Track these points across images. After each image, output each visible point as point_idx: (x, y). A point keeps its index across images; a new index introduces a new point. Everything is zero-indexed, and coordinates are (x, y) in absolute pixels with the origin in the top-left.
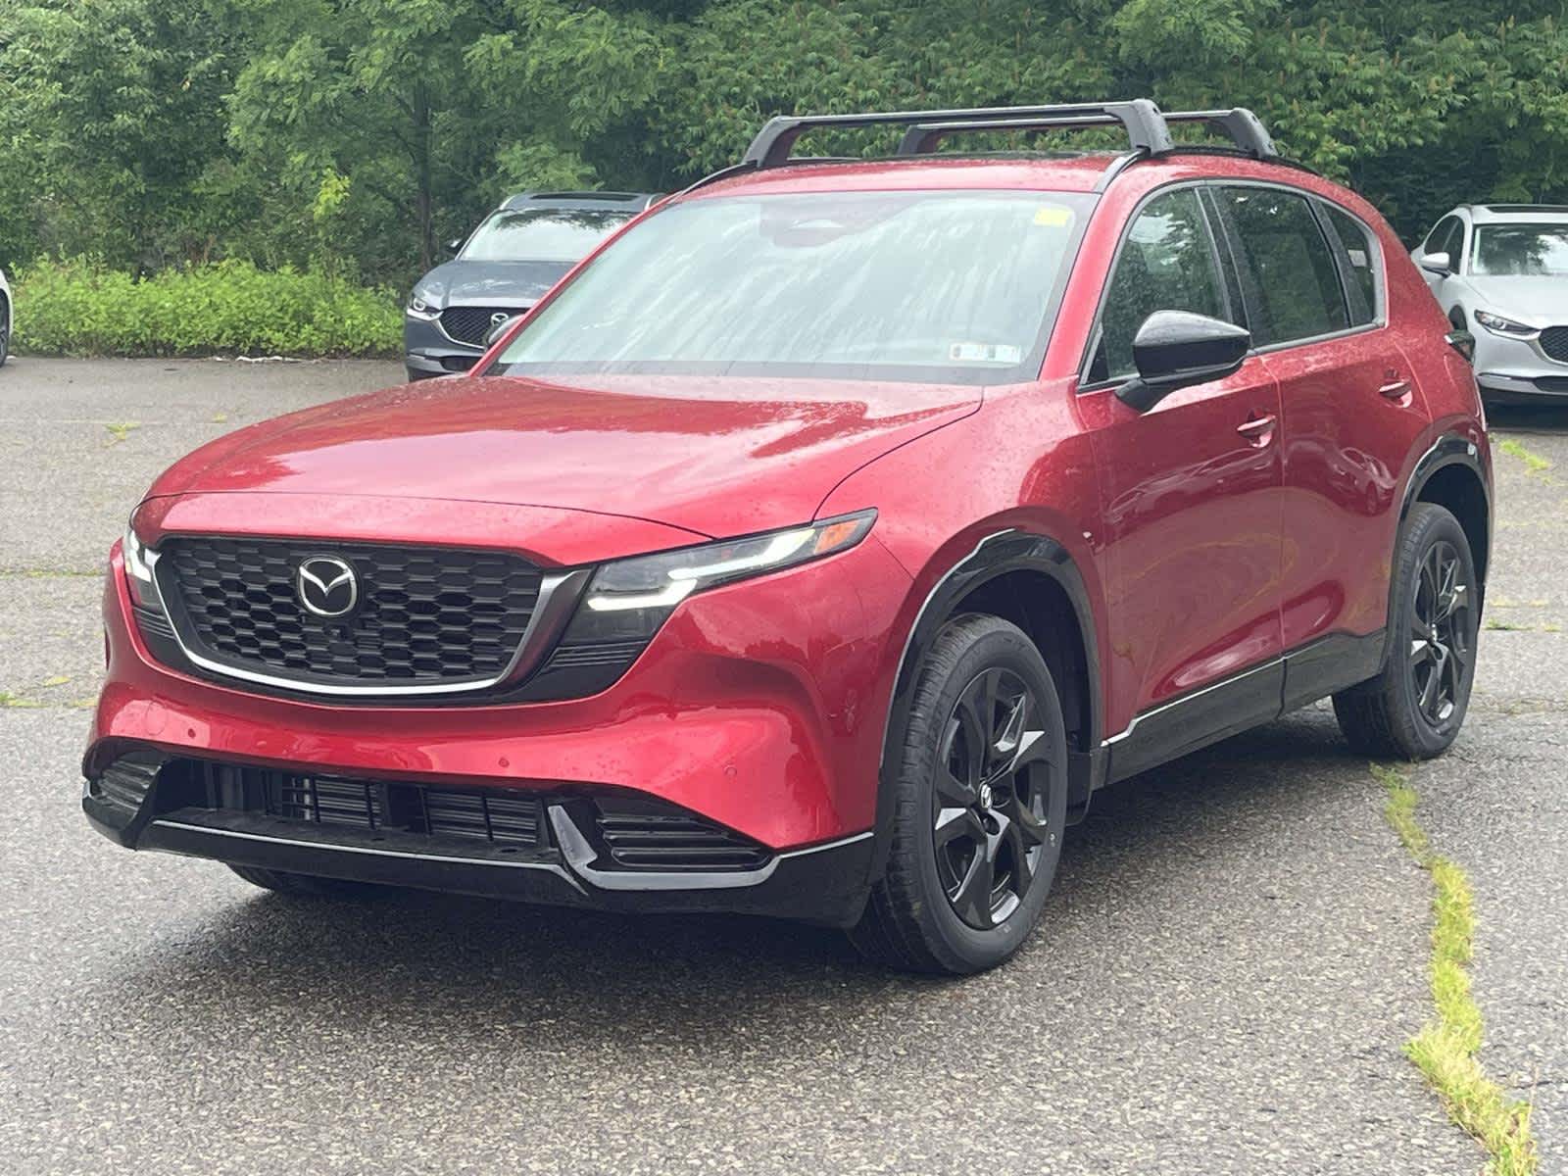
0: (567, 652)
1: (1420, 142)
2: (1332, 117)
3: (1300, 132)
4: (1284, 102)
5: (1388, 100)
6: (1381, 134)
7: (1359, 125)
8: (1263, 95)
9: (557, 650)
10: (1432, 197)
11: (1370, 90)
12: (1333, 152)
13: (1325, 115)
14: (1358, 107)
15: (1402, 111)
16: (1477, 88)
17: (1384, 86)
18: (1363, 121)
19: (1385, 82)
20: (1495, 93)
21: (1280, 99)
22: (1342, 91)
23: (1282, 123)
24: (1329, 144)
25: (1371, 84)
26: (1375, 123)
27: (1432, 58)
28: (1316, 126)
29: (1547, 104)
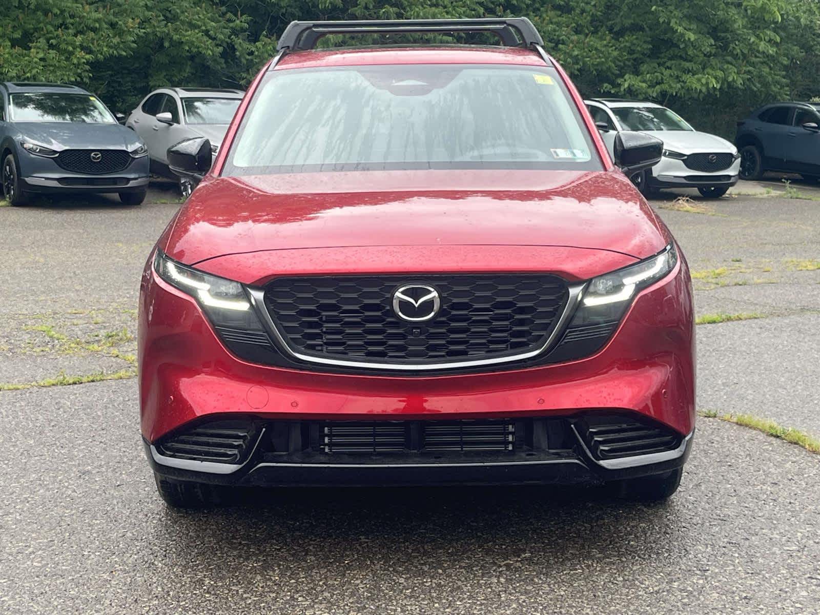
0: (574, 331)
1: (124, 54)
2: (80, 38)
3: (63, 46)
4: (53, 30)
5: (106, 30)
6: (105, 49)
7: (93, 44)
8: (42, 25)
9: (568, 330)
10: (120, 84)
11: (97, 25)
12: (83, 58)
13: (76, 37)
14: (92, 34)
15: (114, 36)
16: (147, 26)
17: (104, 23)
18: (95, 41)
19: (104, 21)
20: (157, 29)
21: (50, 28)
22: (82, 25)
23: (53, 41)
24: (80, 53)
25: (97, 21)
26: (101, 43)
27: (126, 10)
28: (72, 44)
29: (185, 36)
